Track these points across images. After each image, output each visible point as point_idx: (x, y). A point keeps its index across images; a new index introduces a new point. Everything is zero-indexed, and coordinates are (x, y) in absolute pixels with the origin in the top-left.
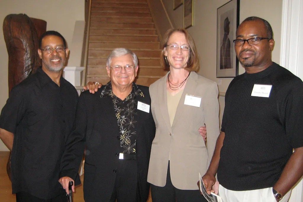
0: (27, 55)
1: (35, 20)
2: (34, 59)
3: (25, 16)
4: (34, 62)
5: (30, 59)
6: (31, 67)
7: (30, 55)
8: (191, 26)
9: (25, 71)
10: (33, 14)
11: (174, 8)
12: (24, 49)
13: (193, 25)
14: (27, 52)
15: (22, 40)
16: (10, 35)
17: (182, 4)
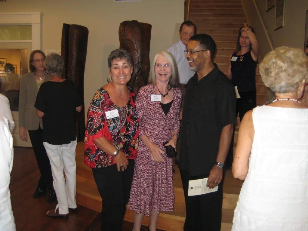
0: (137, 54)
1: (143, 24)
2: (143, 58)
3: (136, 21)
4: (143, 60)
5: (140, 58)
6: (140, 64)
7: (140, 54)
8: (282, 27)
9: (136, 67)
10: (141, 20)
11: (267, 10)
12: (135, 49)
13: (283, 26)
14: (137, 51)
15: (134, 42)
16: (124, 38)
17: (274, 6)
